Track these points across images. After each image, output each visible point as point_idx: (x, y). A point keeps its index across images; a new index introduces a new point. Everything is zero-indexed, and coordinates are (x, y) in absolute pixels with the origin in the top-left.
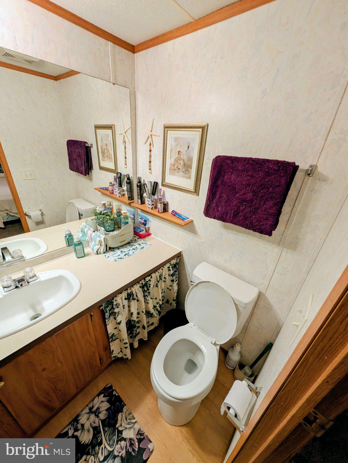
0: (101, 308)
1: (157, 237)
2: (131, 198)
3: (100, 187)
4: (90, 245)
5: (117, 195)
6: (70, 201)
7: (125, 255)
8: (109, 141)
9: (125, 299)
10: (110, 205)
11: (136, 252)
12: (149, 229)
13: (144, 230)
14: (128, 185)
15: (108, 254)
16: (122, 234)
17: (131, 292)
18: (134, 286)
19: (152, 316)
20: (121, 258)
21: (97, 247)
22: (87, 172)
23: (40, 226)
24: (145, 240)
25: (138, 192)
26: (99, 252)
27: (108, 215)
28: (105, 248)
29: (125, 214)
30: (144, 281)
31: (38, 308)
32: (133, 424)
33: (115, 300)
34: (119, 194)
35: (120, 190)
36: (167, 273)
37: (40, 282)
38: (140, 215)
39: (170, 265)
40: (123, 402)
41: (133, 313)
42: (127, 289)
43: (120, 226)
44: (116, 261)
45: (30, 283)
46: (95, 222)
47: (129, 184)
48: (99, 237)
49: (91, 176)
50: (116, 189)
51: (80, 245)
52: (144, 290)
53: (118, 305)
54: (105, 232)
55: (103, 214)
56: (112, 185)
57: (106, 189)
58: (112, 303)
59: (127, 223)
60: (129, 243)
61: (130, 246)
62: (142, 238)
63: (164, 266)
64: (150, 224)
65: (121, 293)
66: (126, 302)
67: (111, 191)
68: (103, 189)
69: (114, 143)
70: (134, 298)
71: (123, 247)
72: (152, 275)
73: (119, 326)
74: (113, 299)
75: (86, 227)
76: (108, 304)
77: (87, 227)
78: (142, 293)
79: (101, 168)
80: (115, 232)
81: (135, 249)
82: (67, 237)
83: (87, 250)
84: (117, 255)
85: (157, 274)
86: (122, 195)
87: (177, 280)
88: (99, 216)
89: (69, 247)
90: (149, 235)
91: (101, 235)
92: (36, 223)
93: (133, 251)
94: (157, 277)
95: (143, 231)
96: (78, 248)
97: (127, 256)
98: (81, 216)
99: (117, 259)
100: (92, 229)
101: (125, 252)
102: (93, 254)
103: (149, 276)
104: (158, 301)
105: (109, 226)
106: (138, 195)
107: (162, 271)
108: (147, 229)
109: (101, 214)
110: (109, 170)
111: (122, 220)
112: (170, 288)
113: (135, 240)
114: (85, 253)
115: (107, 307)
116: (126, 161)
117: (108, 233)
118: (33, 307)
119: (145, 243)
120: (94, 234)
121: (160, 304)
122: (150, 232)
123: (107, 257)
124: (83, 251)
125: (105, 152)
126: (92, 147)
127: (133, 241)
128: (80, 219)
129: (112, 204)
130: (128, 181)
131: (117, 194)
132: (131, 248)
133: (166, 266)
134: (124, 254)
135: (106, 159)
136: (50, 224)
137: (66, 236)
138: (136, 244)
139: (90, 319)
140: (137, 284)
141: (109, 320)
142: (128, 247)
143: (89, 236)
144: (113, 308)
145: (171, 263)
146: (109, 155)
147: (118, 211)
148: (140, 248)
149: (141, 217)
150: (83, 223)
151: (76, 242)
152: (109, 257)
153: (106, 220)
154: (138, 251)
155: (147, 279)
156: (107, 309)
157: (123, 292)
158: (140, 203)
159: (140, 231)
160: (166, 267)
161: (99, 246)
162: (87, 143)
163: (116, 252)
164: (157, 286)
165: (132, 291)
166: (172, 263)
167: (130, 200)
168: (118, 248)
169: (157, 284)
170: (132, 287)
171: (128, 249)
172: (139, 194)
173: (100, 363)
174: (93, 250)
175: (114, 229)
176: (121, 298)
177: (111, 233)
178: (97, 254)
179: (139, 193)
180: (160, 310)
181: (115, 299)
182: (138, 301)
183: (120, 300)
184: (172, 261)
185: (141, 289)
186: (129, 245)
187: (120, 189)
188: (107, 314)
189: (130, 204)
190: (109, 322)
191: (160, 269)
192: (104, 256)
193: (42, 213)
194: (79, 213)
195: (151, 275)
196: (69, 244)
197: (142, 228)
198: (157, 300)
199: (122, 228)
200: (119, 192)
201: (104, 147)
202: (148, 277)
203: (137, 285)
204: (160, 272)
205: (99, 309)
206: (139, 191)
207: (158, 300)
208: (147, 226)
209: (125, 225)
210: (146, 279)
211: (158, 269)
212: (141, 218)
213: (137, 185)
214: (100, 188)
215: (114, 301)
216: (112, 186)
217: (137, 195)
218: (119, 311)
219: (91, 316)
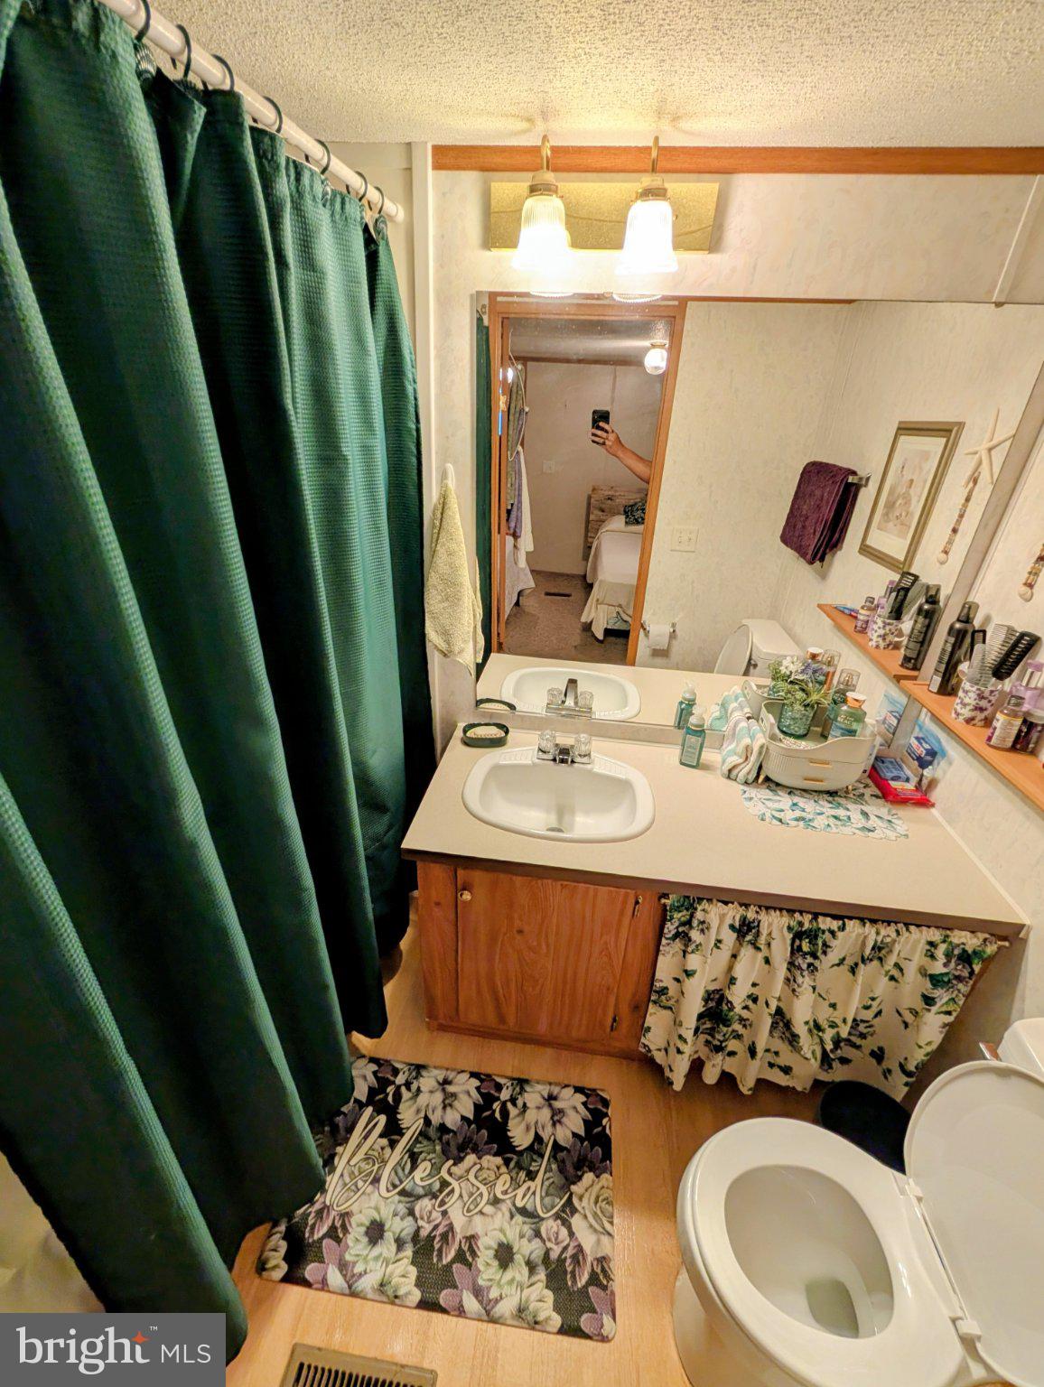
0: (663, 901)
1: (949, 823)
2: (914, 662)
3: (839, 602)
4: (724, 747)
5: (871, 640)
6: (744, 622)
7: (797, 819)
8: (925, 472)
9: (732, 927)
10: (829, 664)
11: (837, 831)
12: (933, 783)
13: (914, 780)
14: (921, 619)
15: (752, 792)
16: (822, 757)
17: (754, 921)
18: (772, 912)
19: (794, 1043)
20: (780, 821)
21: (735, 760)
22: (819, 555)
23: (659, 660)
24: (894, 812)
25: (944, 650)
26: (734, 773)
27: (803, 690)
28: (752, 772)
29: (857, 705)
30: (811, 922)
31: (567, 818)
32: (601, 1230)
33: (703, 910)
34: (880, 640)
35: (888, 628)
36: (918, 958)
37: (590, 772)
38: (921, 728)
39: (944, 941)
40: (611, 1162)
41: (735, 979)
42: (747, 906)
43: (826, 733)
44: (763, 820)
45: (576, 765)
46: (766, 695)
47: (925, 617)
48: (752, 738)
49: (830, 565)
50: (875, 623)
51: (699, 734)
52: (800, 948)
53: (705, 925)
54: (777, 731)
55: (791, 682)
56: (872, 605)
57: (850, 615)
58: (692, 908)
59: (852, 733)
60: (832, 793)
61: (830, 802)
62: (887, 801)
63: (912, 928)
64: (945, 772)
65: (726, 903)
66: (729, 938)
67: (859, 624)
68: (843, 612)
69: (937, 480)
70: (758, 945)
71: (808, 796)
72: (850, 924)
73: (686, 979)
74: (700, 900)
75: (736, 698)
76: (682, 906)
77: (740, 699)
78: (787, 949)
79: (865, 550)
80: (803, 743)
81: (840, 820)
82: (683, 706)
83: (709, 755)
84: (777, 806)
85: (871, 934)
86: (888, 645)
87: (955, 1014)
88: (781, 684)
89: (677, 730)
90: (924, 802)
91: (760, 735)
92: (654, 650)
93: (832, 821)
94: (864, 944)
95: (908, 780)
96: (693, 739)
97: (801, 823)
98: (752, 668)
99: (768, 815)
100: (747, 710)
101: (803, 810)
102: (719, 772)
103: (835, 917)
104: (837, 1021)
105: (794, 719)
106: (940, 661)
107: (894, 935)
108: (925, 782)
109: (787, 681)
110: (886, 558)
111: (839, 719)
112: (909, 1017)
113: (863, 795)
114: (701, 761)
115: (678, 909)
116: (950, 542)
117: (782, 736)
118: (561, 812)
119: (889, 821)
120: (744, 724)
121: (838, 1033)
122: (935, 796)
123: (746, 795)
124: (697, 753)
125: (898, 504)
126: (866, 485)
127: (851, 795)
128: (746, 673)
129: (836, 662)
130: (926, 607)
131: (875, 638)
132: (829, 810)
133: (921, 932)
134: (798, 813)
135: (891, 524)
136: (677, 664)
137: (681, 703)
138: (854, 811)
139: (632, 909)
140: (785, 912)
141: (668, 944)
142: (821, 802)
143: (732, 724)
144: (689, 923)
145: (947, 936)
146: (904, 514)
147: (842, 687)
148: (860, 826)
149: (921, 735)
150: (736, 687)
151: (693, 725)
152: (751, 799)
153: (793, 700)
154: (847, 830)
155: (824, 922)
156: (677, 915)
157: (733, 903)
158: (935, 688)
159: (896, 779)
160: (919, 937)
161: (741, 761)
162: (854, 473)
163: (778, 798)
164: (853, 970)
165: (759, 922)
166: (956, 941)
167: (907, 668)
168: (791, 791)
169: (856, 964)
170: (764, 910)
171: (819, 809)
172: (946, 658)
173: (610, 1024)
174: (724, 762)
175: (805, 735)
176: (722, 917)
177: (790, 743)
178: (729, 777)
179: (948, 654)
180: (832, 1051)
181: (705, 905)
182: (767, 961)
183: (719, 918)
184: (956, 932)
185: (791, 936)
186: (831, 799)
187: (889, 624)
188: (670, 928)
189: (898, 678)
190: (667, 949)
191: (889, 925)
192: (741, 792)
193: (674, 631)
194: (750, 659)
195: (846, 920)
196: (679, 723)
197: (908, 773)
198: (836, 1013)
199: (830, 740)
200: (882, 632)
201: (901, 490)
202: (829, 919)
203: (782, 916)
204: (883, 932)
205: (659, 899)
206: (949, 649)
207: (837, 1016)
208: (927, 772)
209: (843, 735)
210: (821, 919)
211: (883, 922)
212: (917, 738)
213: (951, 628)
214: (836, 608)
215: (700, 908)
216: (869, 609)
217: (936, 659)
218: (700, 944)
219: (637, 903)
